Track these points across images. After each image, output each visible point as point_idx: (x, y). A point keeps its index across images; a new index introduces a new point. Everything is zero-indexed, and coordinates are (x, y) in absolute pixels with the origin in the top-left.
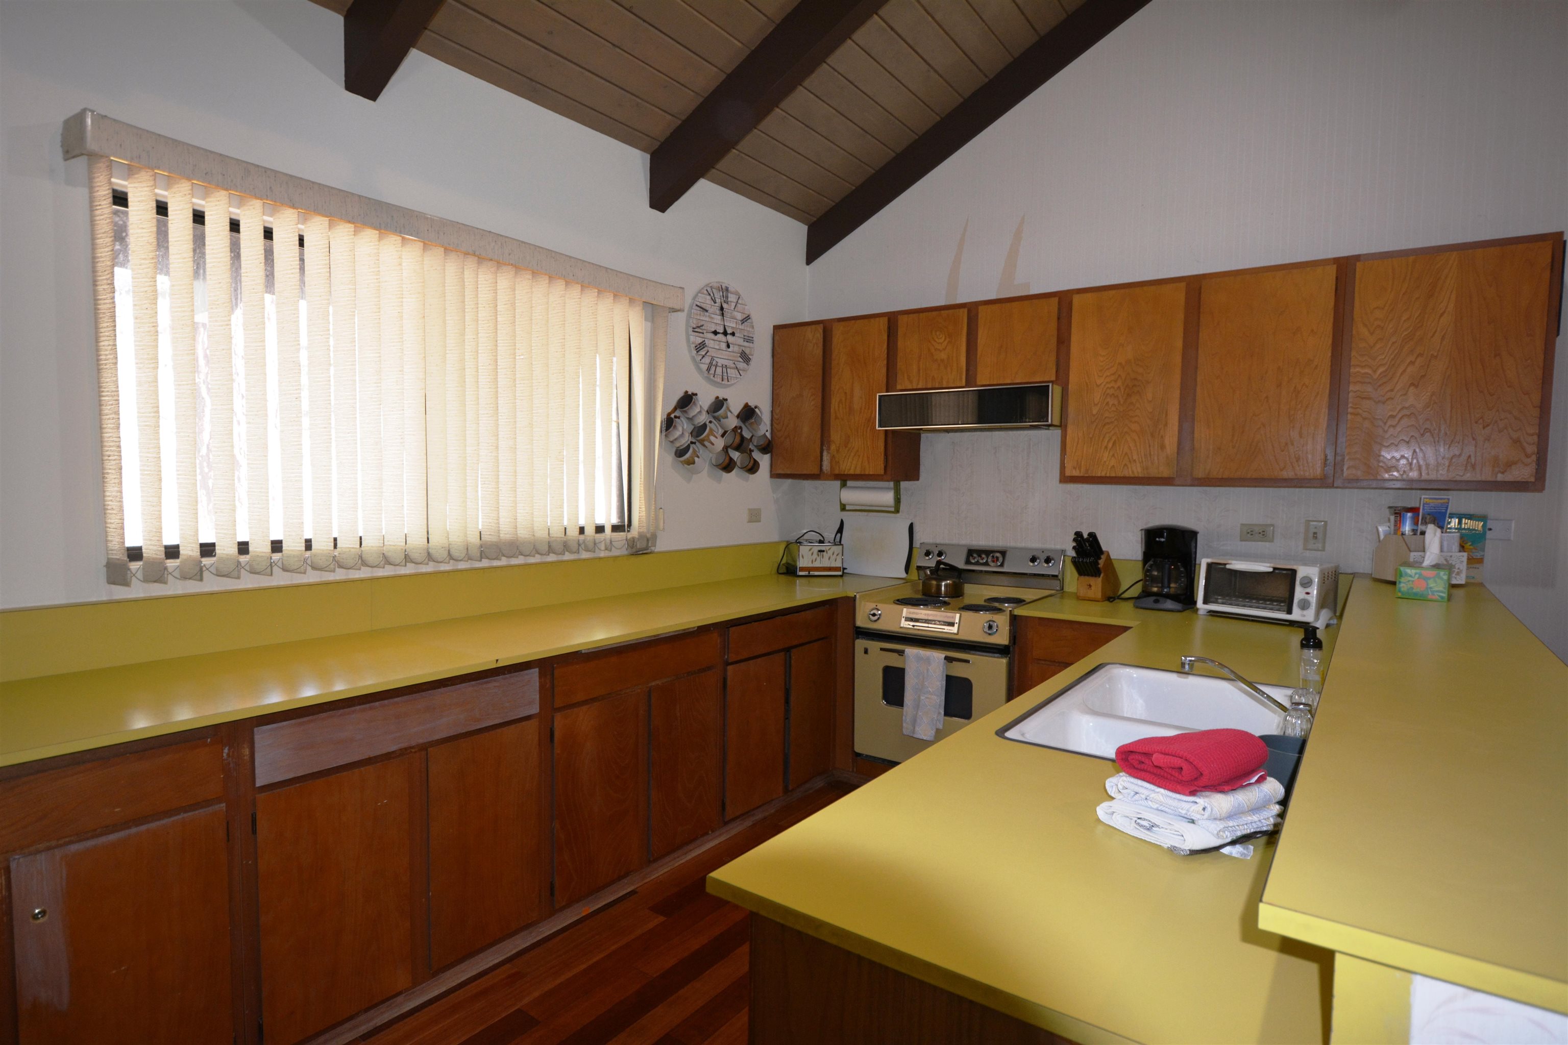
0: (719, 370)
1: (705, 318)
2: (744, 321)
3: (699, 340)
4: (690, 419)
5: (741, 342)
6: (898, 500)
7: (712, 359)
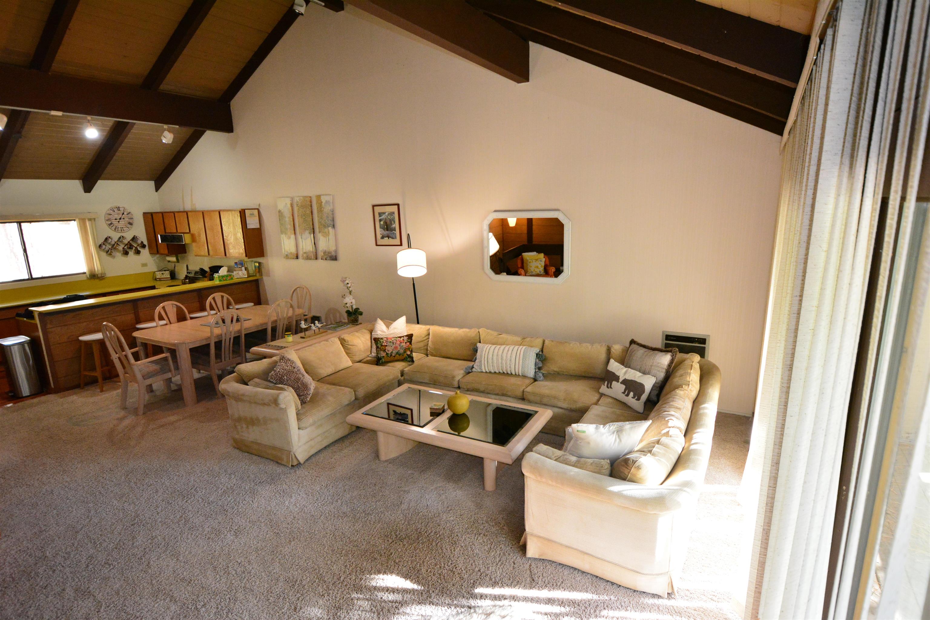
0: (120, 229)
1: (110, 217)
2: (127, 214)
3: (110, 223)
4: (109, 243)
5: (128, 220)
6: (177, 259)
7: (116, 226)
